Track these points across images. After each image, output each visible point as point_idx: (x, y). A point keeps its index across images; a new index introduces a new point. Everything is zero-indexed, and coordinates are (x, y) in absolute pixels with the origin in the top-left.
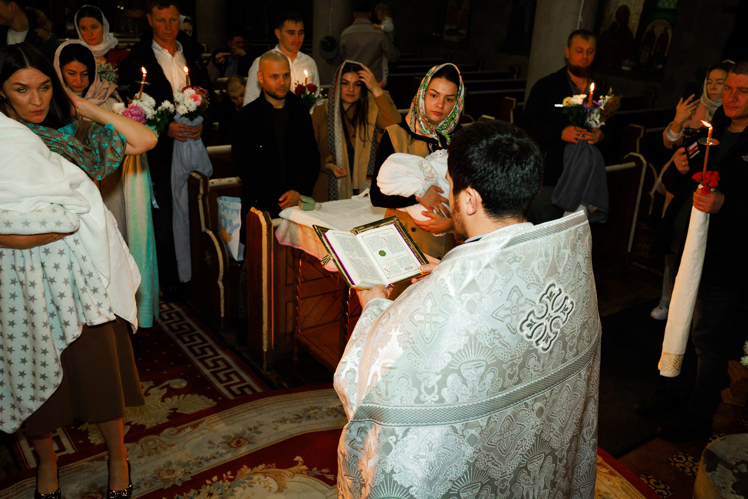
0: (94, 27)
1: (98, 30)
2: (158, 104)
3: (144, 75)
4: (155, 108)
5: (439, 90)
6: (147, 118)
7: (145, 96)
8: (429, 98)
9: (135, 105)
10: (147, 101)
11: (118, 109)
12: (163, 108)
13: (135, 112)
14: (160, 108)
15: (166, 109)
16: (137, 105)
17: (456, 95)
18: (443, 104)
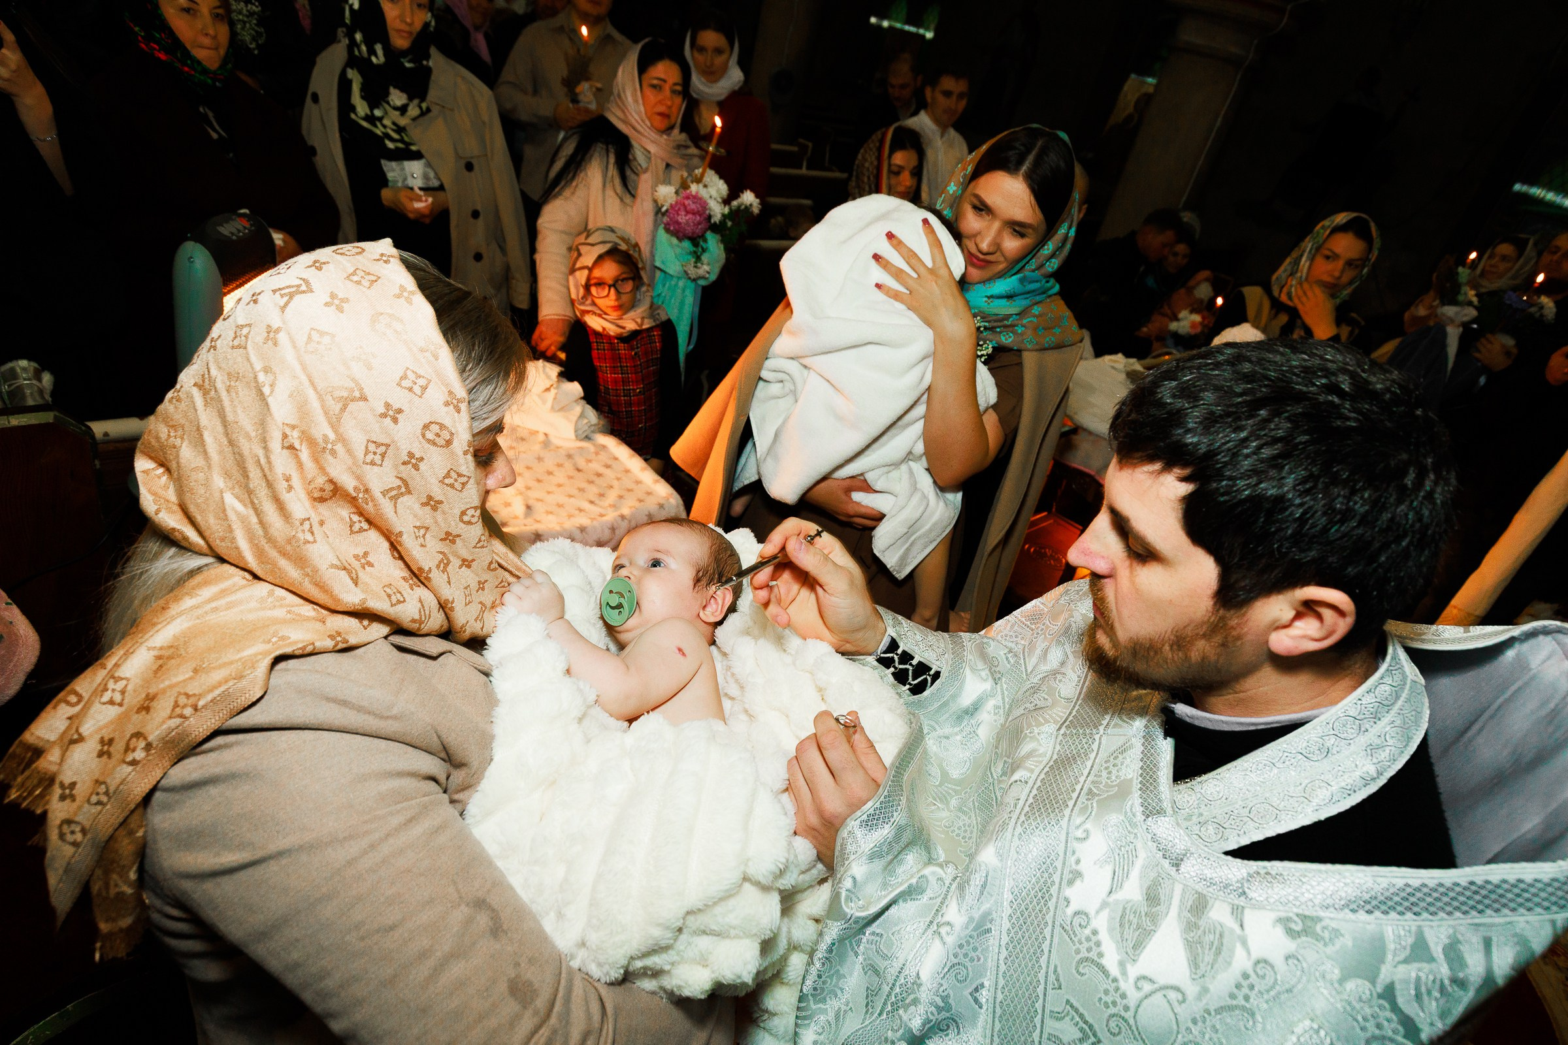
0: (718, 51)
1: (724, 57)
2: (734, 194)
3: (718, 130)
4: (726, 201)
5: (1338, 250)
6: (712, 221)
7: (712, 177)
8: (1319, 259)
9: (694, 193)
10: (715, 188)
11: (665, 197)
12: (742, 204)
13: (693, 206)
14: (735, 203)
15: (746, 207)
16: (697, 193)
17: (1364, 260)
18: (1343, 271)
